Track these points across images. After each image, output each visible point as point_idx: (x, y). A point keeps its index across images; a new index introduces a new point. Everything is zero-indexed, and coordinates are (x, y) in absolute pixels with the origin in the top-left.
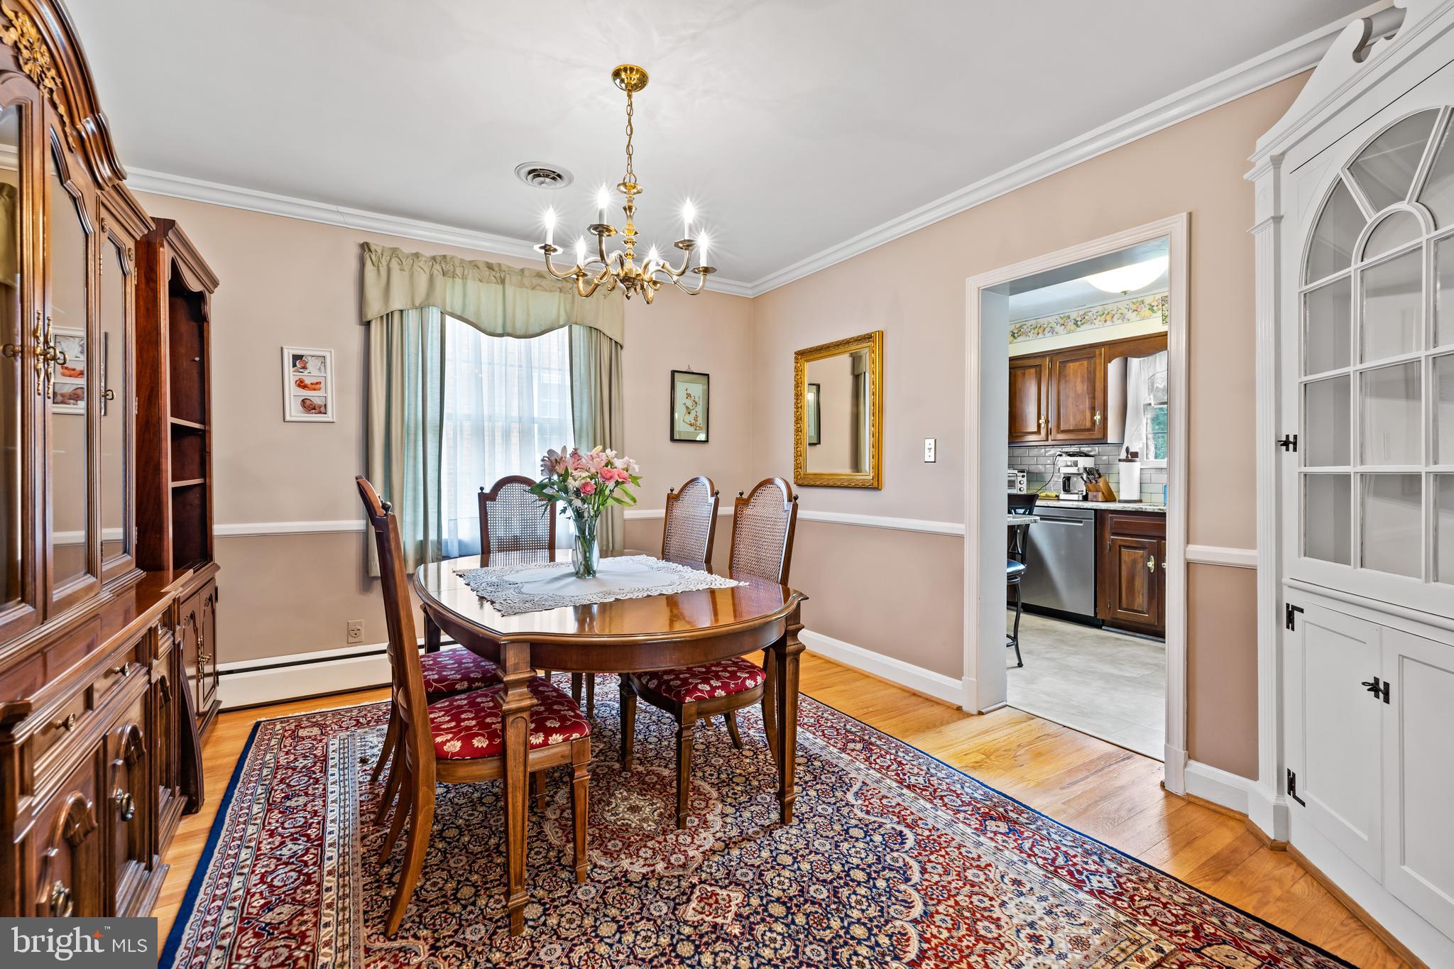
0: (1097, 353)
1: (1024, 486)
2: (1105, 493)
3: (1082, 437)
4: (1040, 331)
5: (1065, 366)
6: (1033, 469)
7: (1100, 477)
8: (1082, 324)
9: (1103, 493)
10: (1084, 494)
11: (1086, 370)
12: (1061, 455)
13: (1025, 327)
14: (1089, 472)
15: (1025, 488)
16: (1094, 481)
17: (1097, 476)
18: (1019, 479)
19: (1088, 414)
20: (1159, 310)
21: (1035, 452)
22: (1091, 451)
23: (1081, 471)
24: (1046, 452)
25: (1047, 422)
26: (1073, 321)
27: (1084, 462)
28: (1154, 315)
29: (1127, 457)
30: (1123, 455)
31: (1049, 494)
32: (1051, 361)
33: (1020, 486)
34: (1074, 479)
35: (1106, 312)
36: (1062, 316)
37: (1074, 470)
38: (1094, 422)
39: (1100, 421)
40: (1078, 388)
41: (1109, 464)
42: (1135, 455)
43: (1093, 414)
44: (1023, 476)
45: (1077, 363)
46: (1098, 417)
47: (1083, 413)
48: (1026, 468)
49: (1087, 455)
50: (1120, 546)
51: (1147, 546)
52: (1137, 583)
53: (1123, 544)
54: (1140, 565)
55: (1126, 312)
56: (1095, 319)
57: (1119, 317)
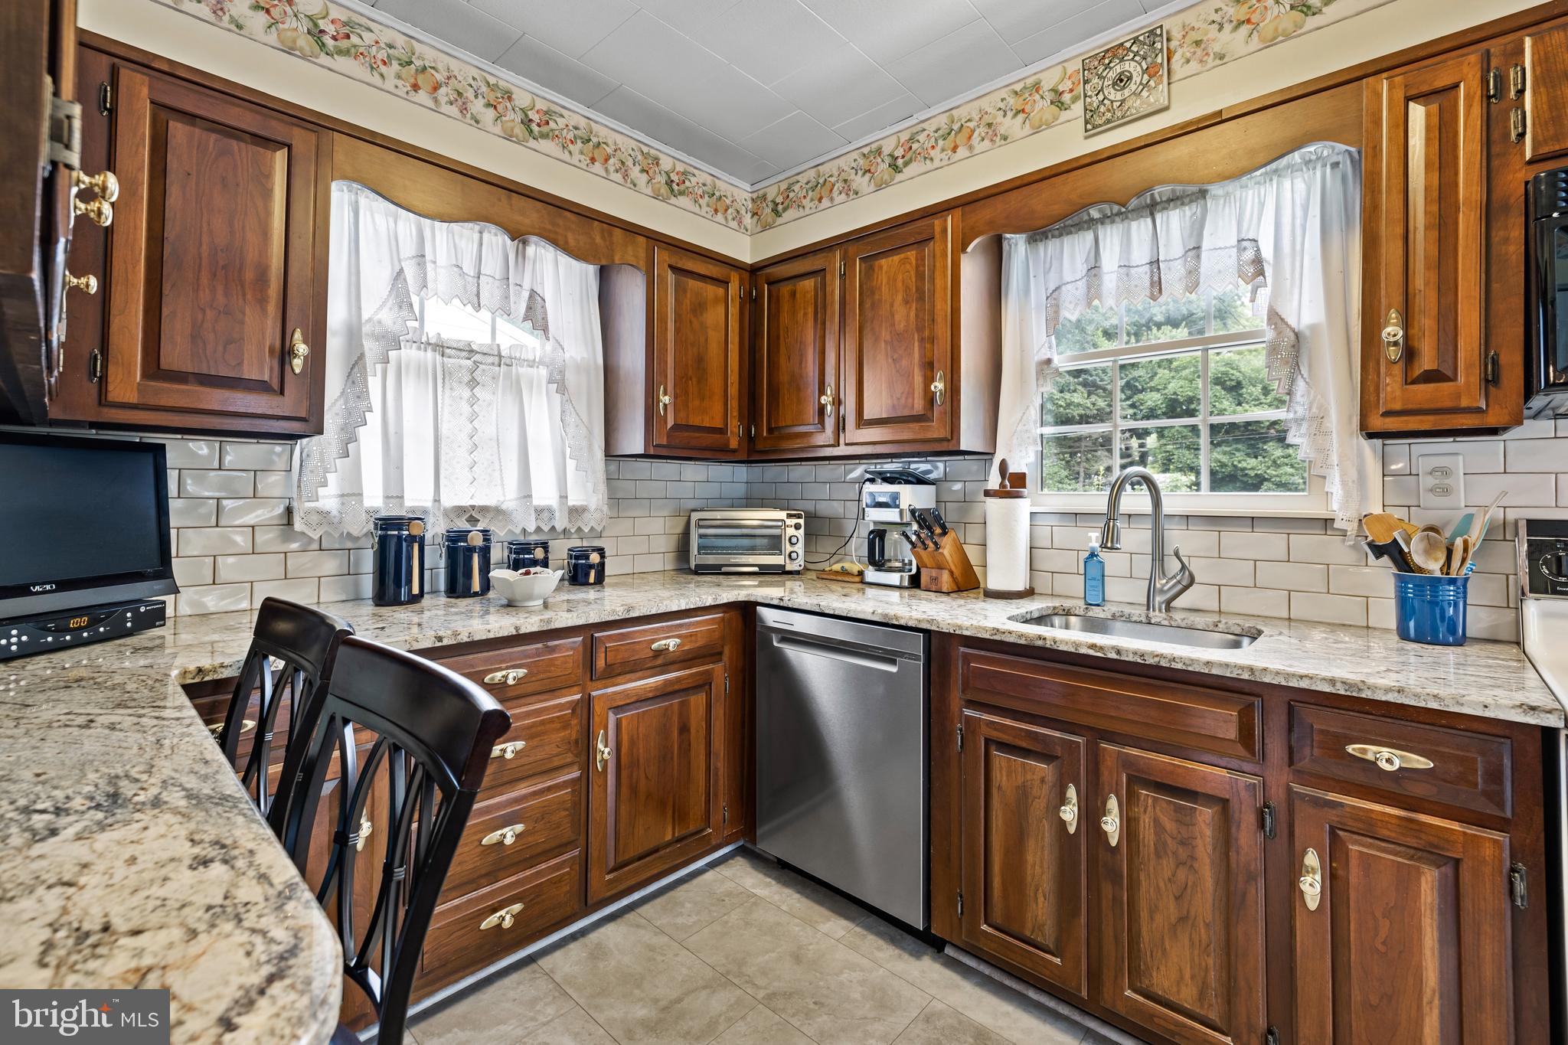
0: (937, 229)
1: (800, 548)
2: (957, 573)
3: (906, 436)
4: (825, 191)
5: (871, 268)
6: (824, 509)
7: (944, 533)
8: (906, 164)
9: (952, 573)
10: (914, 571)
11: (913, 273)
12: (872, 481)
13: (797, 188)
14: (923, 518)
15: (801, 552)
16: (931, 545)
17: (938, 531)
18: (791, 531)
19: (918, 379)
20: (1075, 100)
21: (826, 471)
22: (929, 472)
23: (907, 518)
24: (847, 473)
25: (838, 402)
26: (888, 160)
27: (912, 497)
28: (1065, 115)
29: (1002, 485)
30: (994, 481)
31: (847, 566)
32: (844, 258)
33: (789, 548)
34: (894, 536)
35: (956, 127)
36: (866, 150)
37: (891, 515)
38: (930, 399)
39: (943, 394)
40: (897, 317)
41: (966, 501)
42: (1019, 480)
43: (929, 380)
44: (797, 527)
45: (896, 258)
46: (938, 386)
47: (908, 376)
48: (810, 506)
49: (920, 481)
50: (988, 742)
51: (1058, 751)
52: (1030, 858)
53: (995, 734)
54: (1039, 806)
55: (999, 118)
56: (933, 147)
57: (983, 134)
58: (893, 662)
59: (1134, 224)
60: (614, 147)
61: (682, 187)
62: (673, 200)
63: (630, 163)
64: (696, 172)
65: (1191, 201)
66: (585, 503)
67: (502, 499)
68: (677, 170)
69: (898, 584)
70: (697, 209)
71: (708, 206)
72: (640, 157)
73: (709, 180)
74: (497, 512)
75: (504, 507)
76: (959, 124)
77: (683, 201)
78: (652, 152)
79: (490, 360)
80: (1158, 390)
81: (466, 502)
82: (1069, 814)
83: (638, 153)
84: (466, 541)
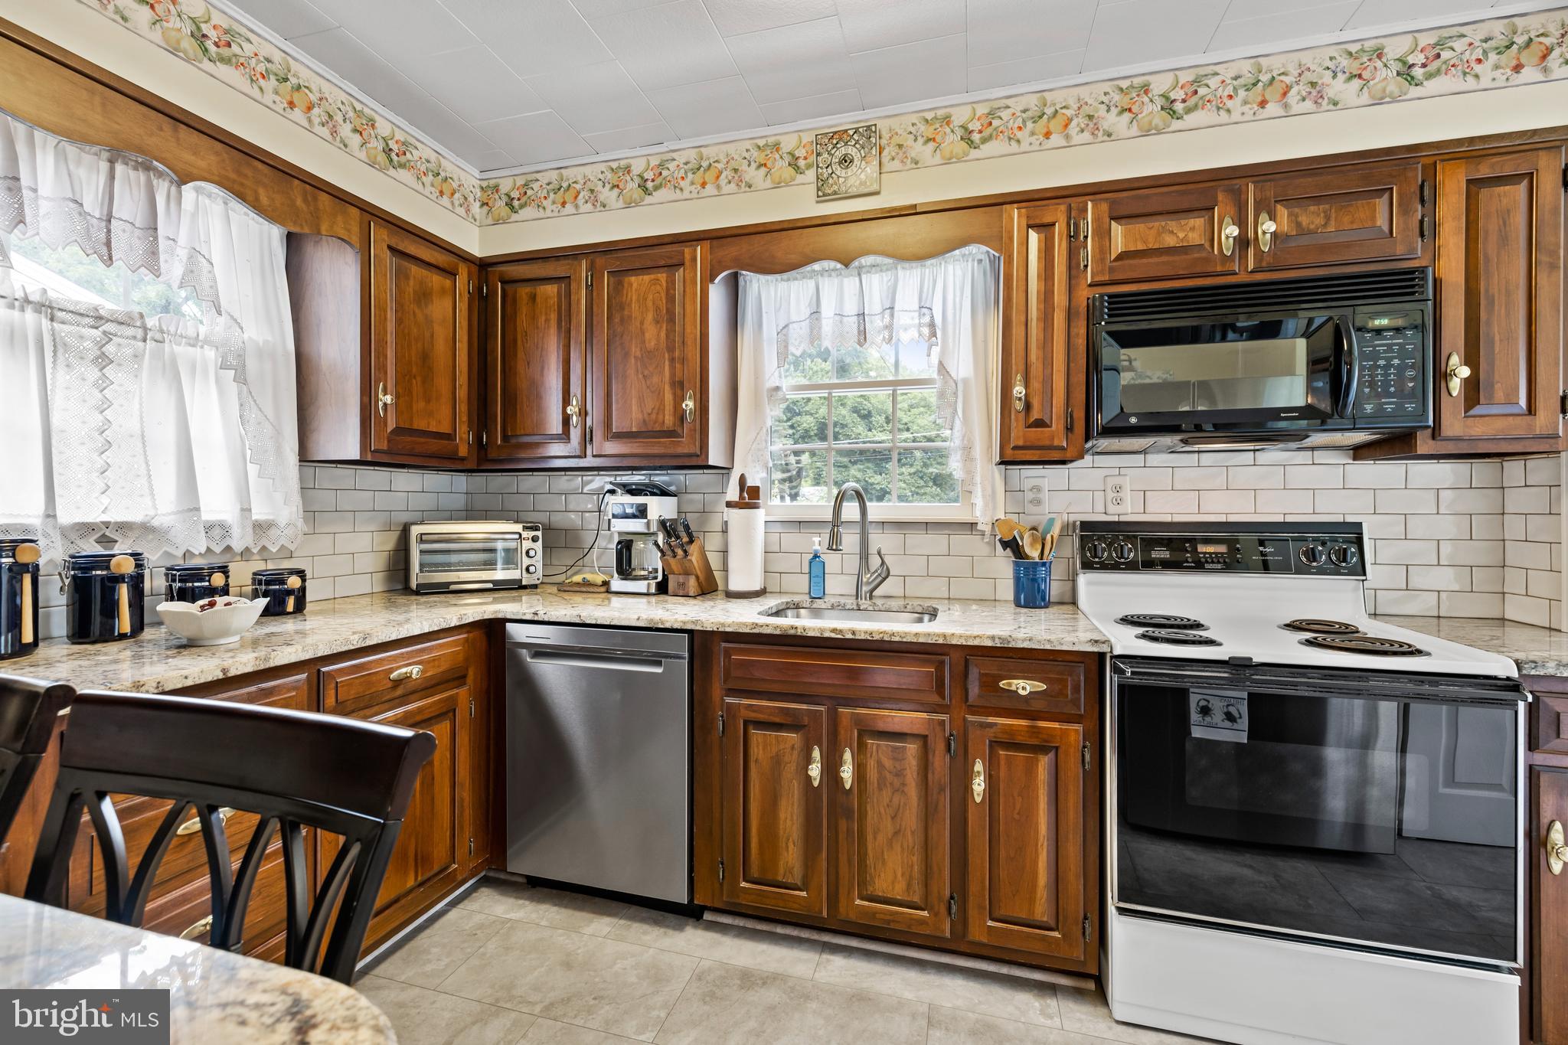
0: (687, 256)
1: (538, 561)
2: (702, 577)
3: (656, 450)
4: (569, 197)
5: (620, 283)
6: (558, 520)
7: (691, 541)
8: (656, 189)
9: (697, 578)
10: (660, 578)
11: (663, 295)
12: (612, 492)
13: (536, 186)
14: (668, 527)
15: (540, 566)
16: (680, 552)
17: (685, 539)
18: (527, 544)
19: (668, 397)
20: (809, 167)
21: (563, 482)
22: (670, 484)
23: (654, 528)
24: (584, 484)
25: (583, 413)
26: (637, 181)
27: (660, 508)
28: (800, 178)
29: (741, 496)
30: (733, 493)
31: (589, 577)
32: (591, 268)
33: (526, 561)
34: (639, 545)
35: (705, 165)
36: (614, 165)
37: (636, 525)
38: (682, 418)
39: (693, 412)
40: (647, 336)
41: (705, 512)
42: (755, 492)
43: (679, 399)
44: (535, 539)
45: (647, 278)
46: (689, 404)
47: (659, 394)
48: (542, 518)
49: (664, 493)
50: (746, 723)
51: (806, 720)
52: (782, 815)
53: (753, 715)
54: (790, 770)
55: (744, 166)
56: (683, 178)
57: (730, 178)
58: (658, 664)
59: (846, 280)
60: (318, 95)
61: (403, 159)
62: (392, 172)
63: (339, 118)
64: (418, 145)
65: (887, 270)
66: (271, 517)
67: (152, 513)
68: (396, 138)
69: (645, 591)
70: (420, 187)
71: (432, 185)
72: (351, 114)
73: (433, 157)
74: (145, 529)
75: (155, 523)
76: (707, 163)
77: (403, 175)
78: (367, 111)
79: (130, 331)
80: (811, 414)
81: (94, 517)
82: (815, 771)
83: (349, 109)
84: (108, 568)
